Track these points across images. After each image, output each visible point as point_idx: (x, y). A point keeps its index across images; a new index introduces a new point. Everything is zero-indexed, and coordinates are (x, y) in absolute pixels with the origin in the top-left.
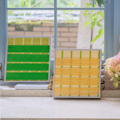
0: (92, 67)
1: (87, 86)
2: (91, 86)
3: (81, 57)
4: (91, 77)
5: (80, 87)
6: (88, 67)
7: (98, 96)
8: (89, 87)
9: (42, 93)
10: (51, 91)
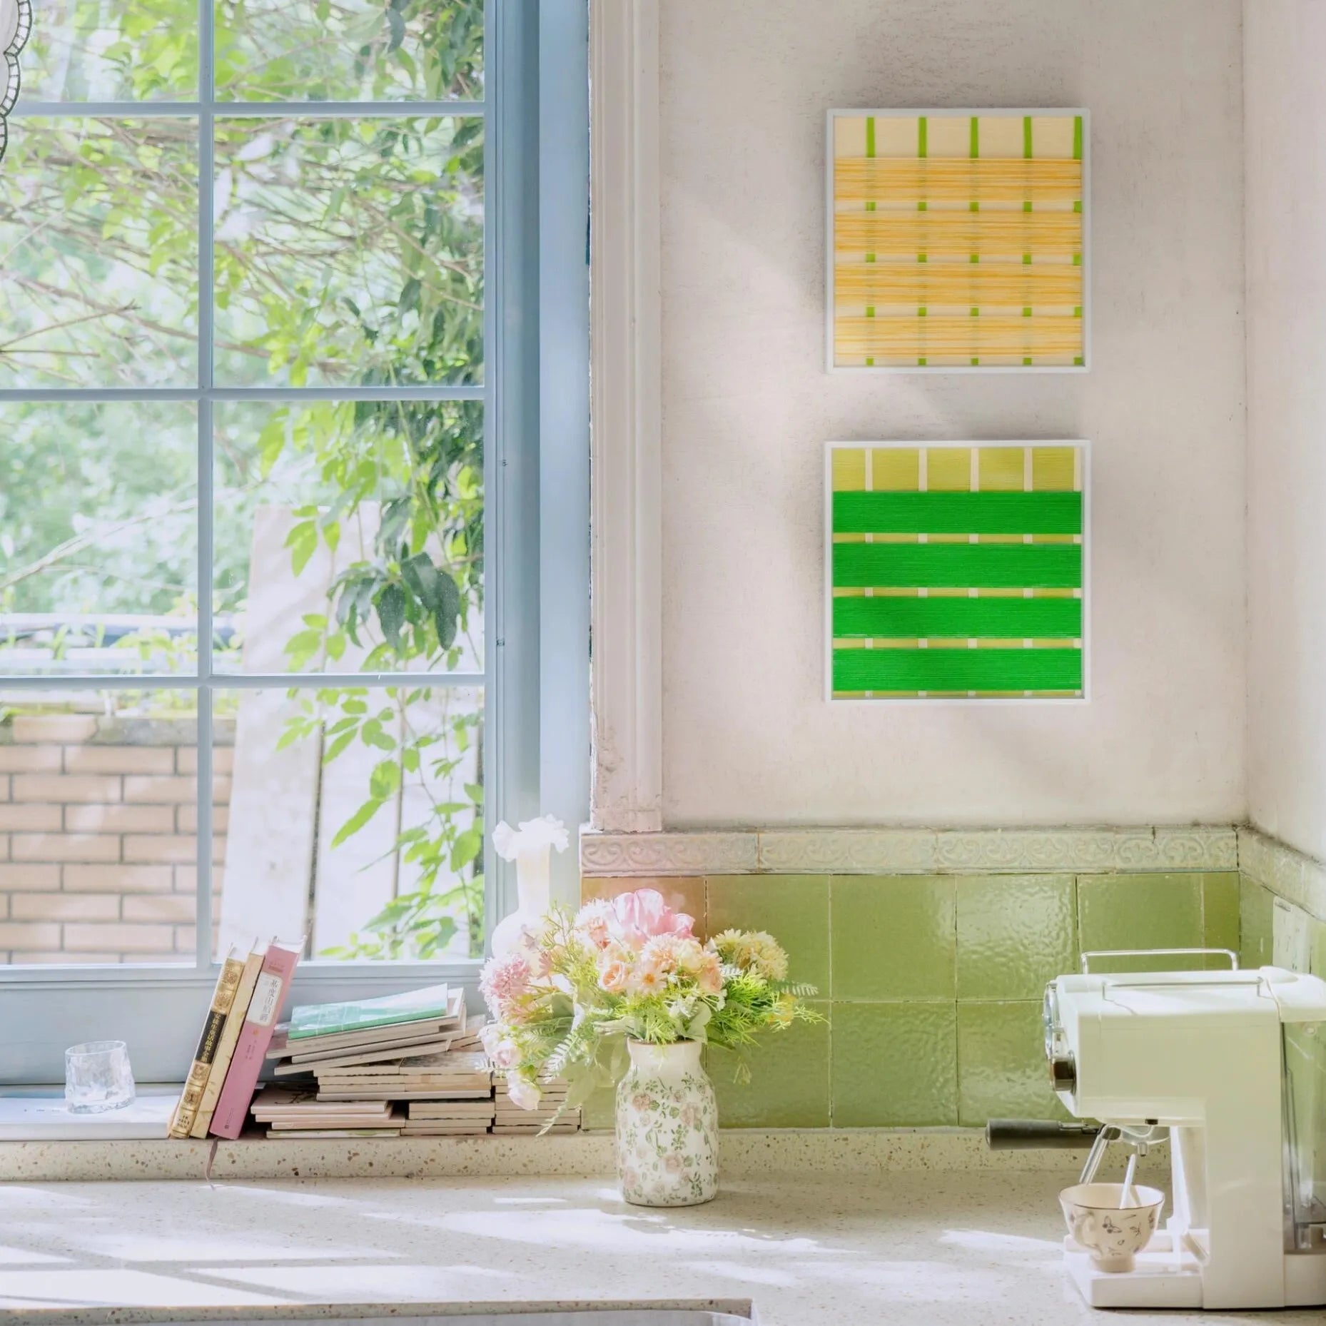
1: (1017, 310)
2: (1037, 310)
3: (974, 155)
5: (975, 313)
8: (1027, 313)
9: (137, 1162)
10: (192, 1146)
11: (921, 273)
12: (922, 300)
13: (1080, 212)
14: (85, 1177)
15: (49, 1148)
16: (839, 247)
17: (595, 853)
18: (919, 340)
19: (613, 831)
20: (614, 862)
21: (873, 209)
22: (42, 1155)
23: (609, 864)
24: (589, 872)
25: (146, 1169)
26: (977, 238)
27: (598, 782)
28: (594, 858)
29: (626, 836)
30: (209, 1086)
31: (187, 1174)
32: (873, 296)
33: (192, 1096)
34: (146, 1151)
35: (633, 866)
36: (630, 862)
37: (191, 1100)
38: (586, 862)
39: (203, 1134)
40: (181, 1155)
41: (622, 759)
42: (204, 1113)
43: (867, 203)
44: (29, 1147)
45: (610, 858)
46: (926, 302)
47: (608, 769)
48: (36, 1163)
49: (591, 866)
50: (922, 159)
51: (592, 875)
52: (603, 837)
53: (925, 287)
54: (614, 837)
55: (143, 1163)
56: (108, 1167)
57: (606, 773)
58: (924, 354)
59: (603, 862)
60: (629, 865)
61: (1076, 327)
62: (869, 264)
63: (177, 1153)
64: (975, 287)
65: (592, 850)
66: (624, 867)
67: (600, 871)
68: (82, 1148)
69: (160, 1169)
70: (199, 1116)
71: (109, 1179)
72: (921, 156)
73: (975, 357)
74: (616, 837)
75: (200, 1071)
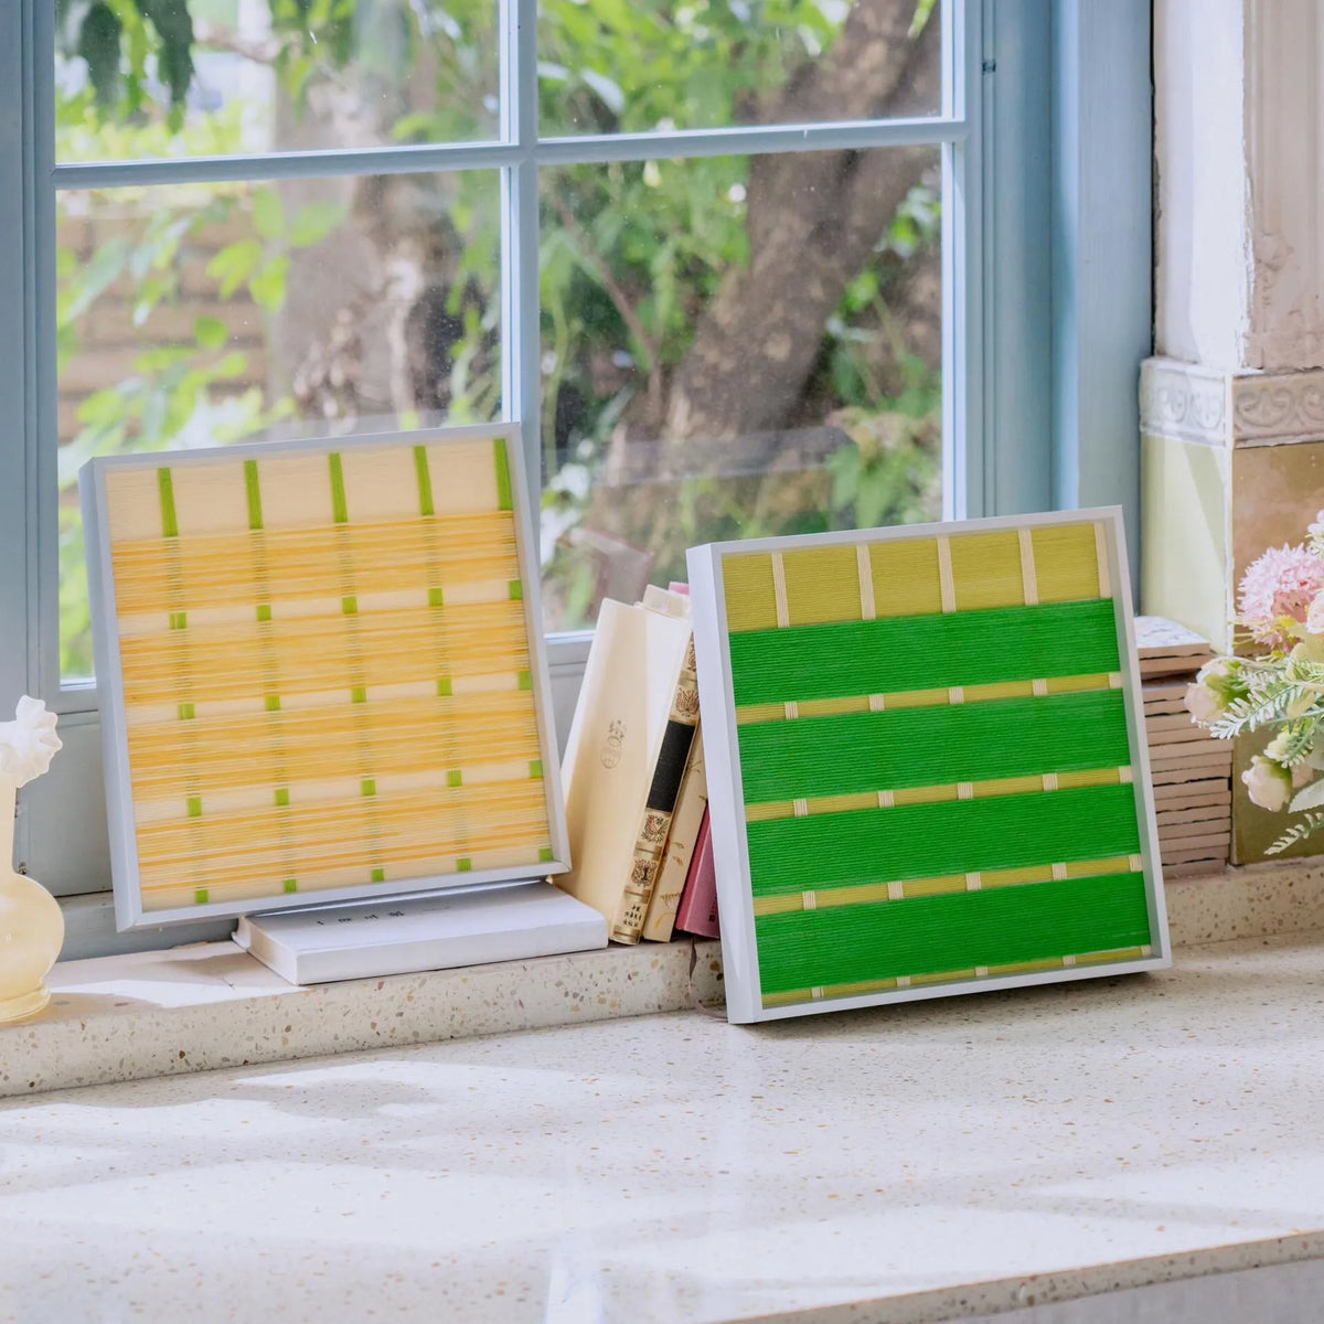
0: (450, 594)
1: (438, 777)
2: (470, 775)
3: (340, 517)
4: (458, 685)
5: (369, 790)
6: (420, 596)
7: (548, 856)
8: (455, 782)
9: (567, 994)
10: (653, 957)
11: (276, 729)
12: (280, 775)
13: (521, 599)
14: (482, 1030)
15: (421, 985)
16: (133, 698)
17: (1254, 407)
18: (281, 847)
19: (1280, 369)
20: (1281, 419)
21: (182, 626)
22: (410, 998)
23: (1275, 423)
24: (1244, 440)
25: (580, 1005)
26: (358, 659)
27: (1256, 287)
28: (1253, 416)
29: (1298, 376)
30: (673, 851)
31: (647, 1006)
32: (197, 778)
33: (646, 870)
34: (581, 974)
35: (1311, 425)
36: (1304, 418)
37: (645, 878)
38: (1240, 424)
39: (667, 936)
40: (636, 974)
41: (1291, 250)
42: (667, 898)
43: (172, 616)
44: (391, 987)
45: (1275, 414)
46: (286, 779)
47: (1269, 266)
48: (401, 1014)
49: (1248, 430)
50: (257, 531)
51: (1250, 444)
52: (1266, 380)
53: (282, 753)
54: (1283, 380)
55: (575, 995)
56: (520, 1008)
57: (1269, 273)
58: (292, 872)
59: (1262, 421)
60: (1303, 424)
61: (535, 796)
62: (187, 722)
63: (631, 972)
64: (364, 745)
65: (1251, 402)
66: (1297, 426)
67: (1259, 437)
68: (476, 978)
69: (602, 1001)
70: (658, 902)
71: (522, 1029)
72: (252, 527)
73: (377, 867)
74: (1284, 378)
75: (658, 827)
